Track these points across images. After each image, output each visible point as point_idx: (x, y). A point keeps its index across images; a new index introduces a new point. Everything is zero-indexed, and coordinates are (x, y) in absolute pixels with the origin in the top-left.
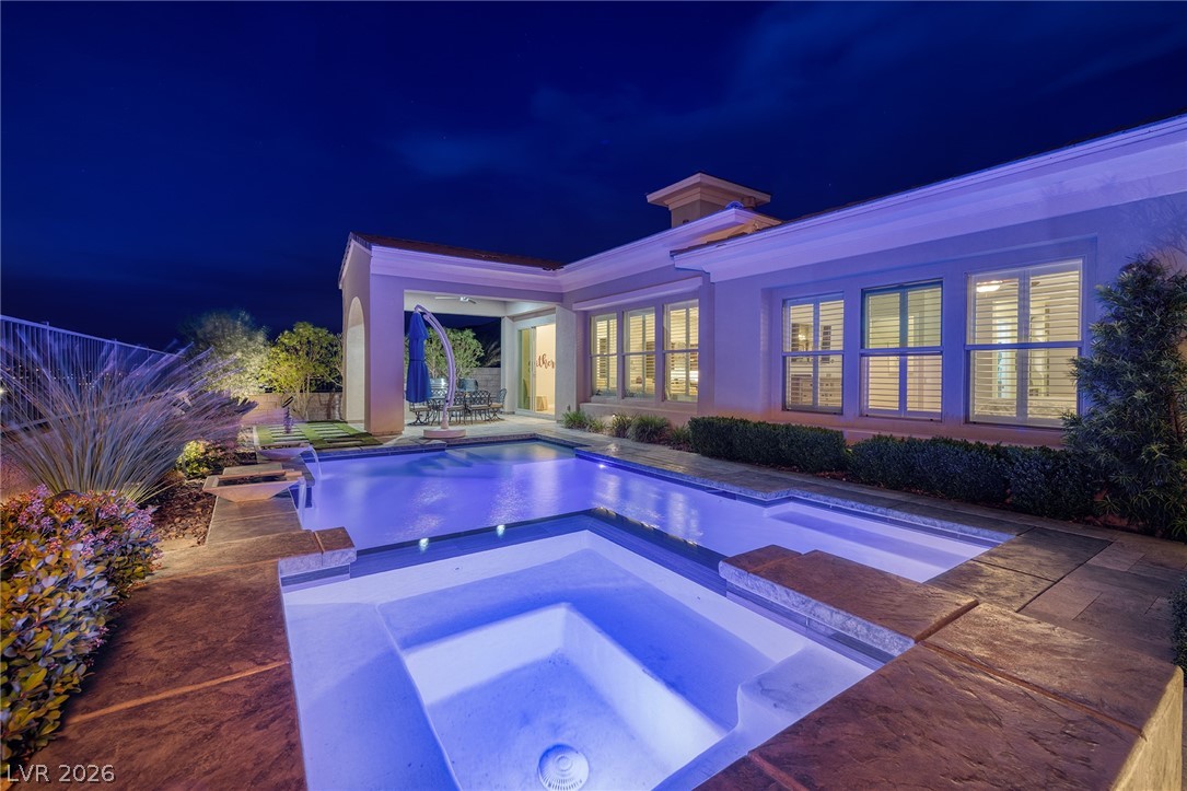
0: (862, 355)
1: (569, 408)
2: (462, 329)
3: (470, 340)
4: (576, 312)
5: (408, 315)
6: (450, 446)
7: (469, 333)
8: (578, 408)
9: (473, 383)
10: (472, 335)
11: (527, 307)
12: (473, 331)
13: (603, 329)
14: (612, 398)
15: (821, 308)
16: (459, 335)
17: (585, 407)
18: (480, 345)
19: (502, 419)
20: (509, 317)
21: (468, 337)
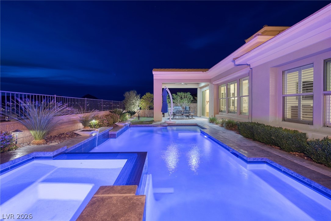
0: (325, 95)
1: (212, 116)
2: (187, 92)
3: (189, 95)
4: (214, 84)
5: (163, 89)
6: (168, 126)
7: (189, 93)
8: (215, 116)
9: (188, 108)
10: (190, 94)
11: (203, 84)
12: (190, 93)
13: (223, 90)
14: (224, 113)
15: (302, 73)
16: (186, 94)
17: (217, 115)
18: (192, 97)
19: (194, 119)
20: (199, 88)
21: (188, 94)
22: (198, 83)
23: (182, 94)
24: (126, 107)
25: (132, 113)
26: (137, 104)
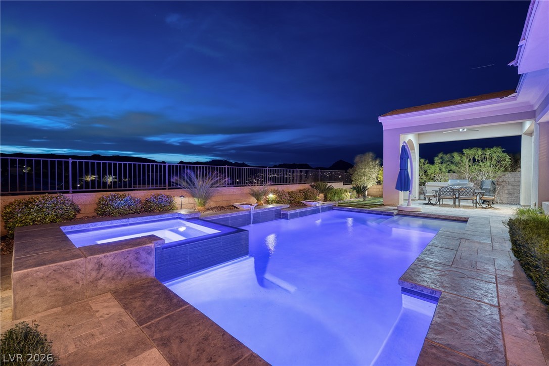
1: (535, 205)
2: (493, 148)
4: (539, 124)
7: (497, 150)
8: (540, 205)
10: (504, 152)
12: (501, 148)
16: (488, 152)
18: (508, 157)
19: (497, 209)
20: (526, 134)
21: (496, 153)
22: (521, 123)
23: (478, 153)
24: (353, 179)
25: (360, 191)
26: (374, 176)
